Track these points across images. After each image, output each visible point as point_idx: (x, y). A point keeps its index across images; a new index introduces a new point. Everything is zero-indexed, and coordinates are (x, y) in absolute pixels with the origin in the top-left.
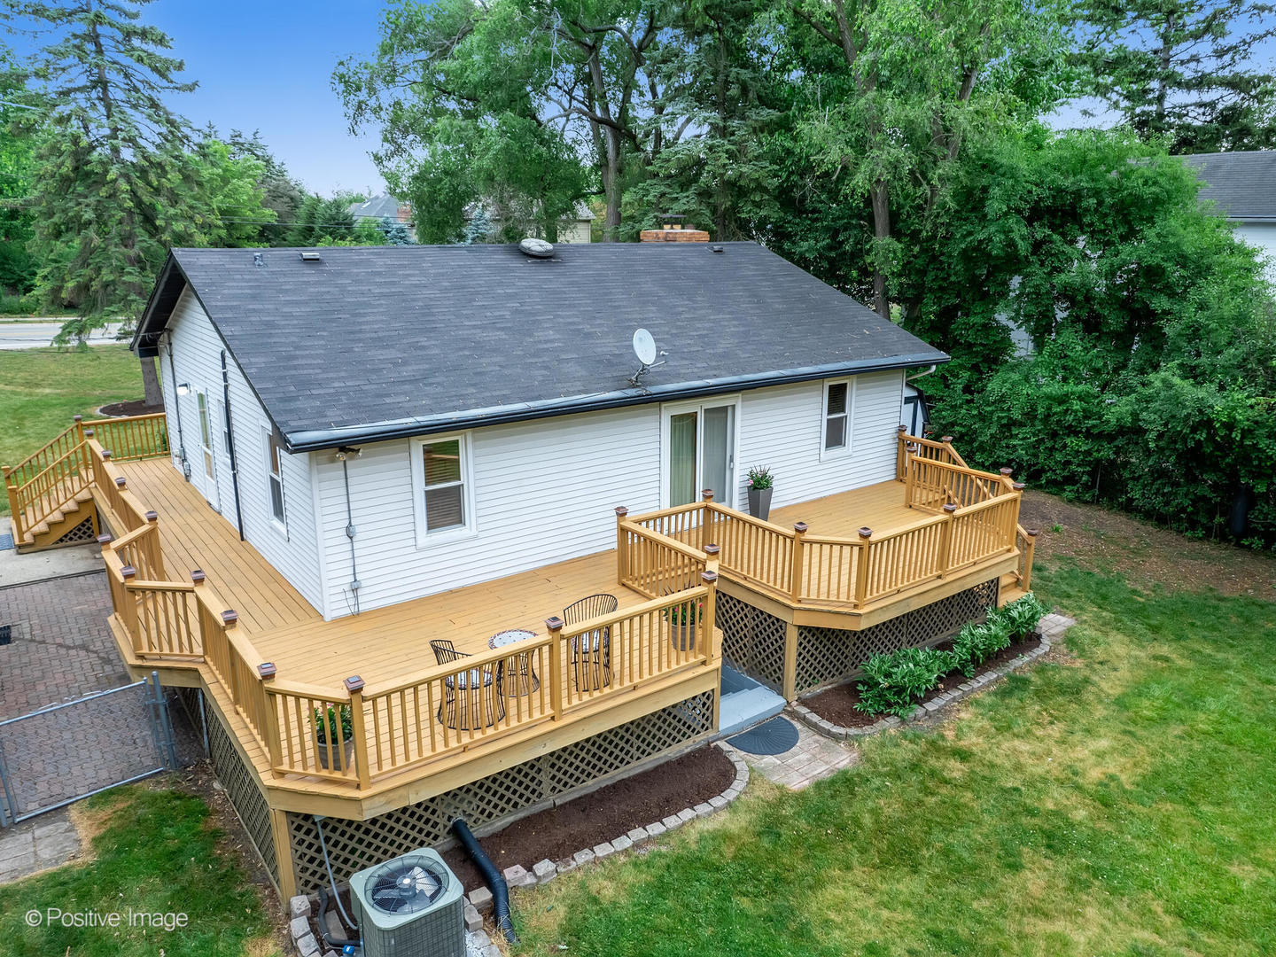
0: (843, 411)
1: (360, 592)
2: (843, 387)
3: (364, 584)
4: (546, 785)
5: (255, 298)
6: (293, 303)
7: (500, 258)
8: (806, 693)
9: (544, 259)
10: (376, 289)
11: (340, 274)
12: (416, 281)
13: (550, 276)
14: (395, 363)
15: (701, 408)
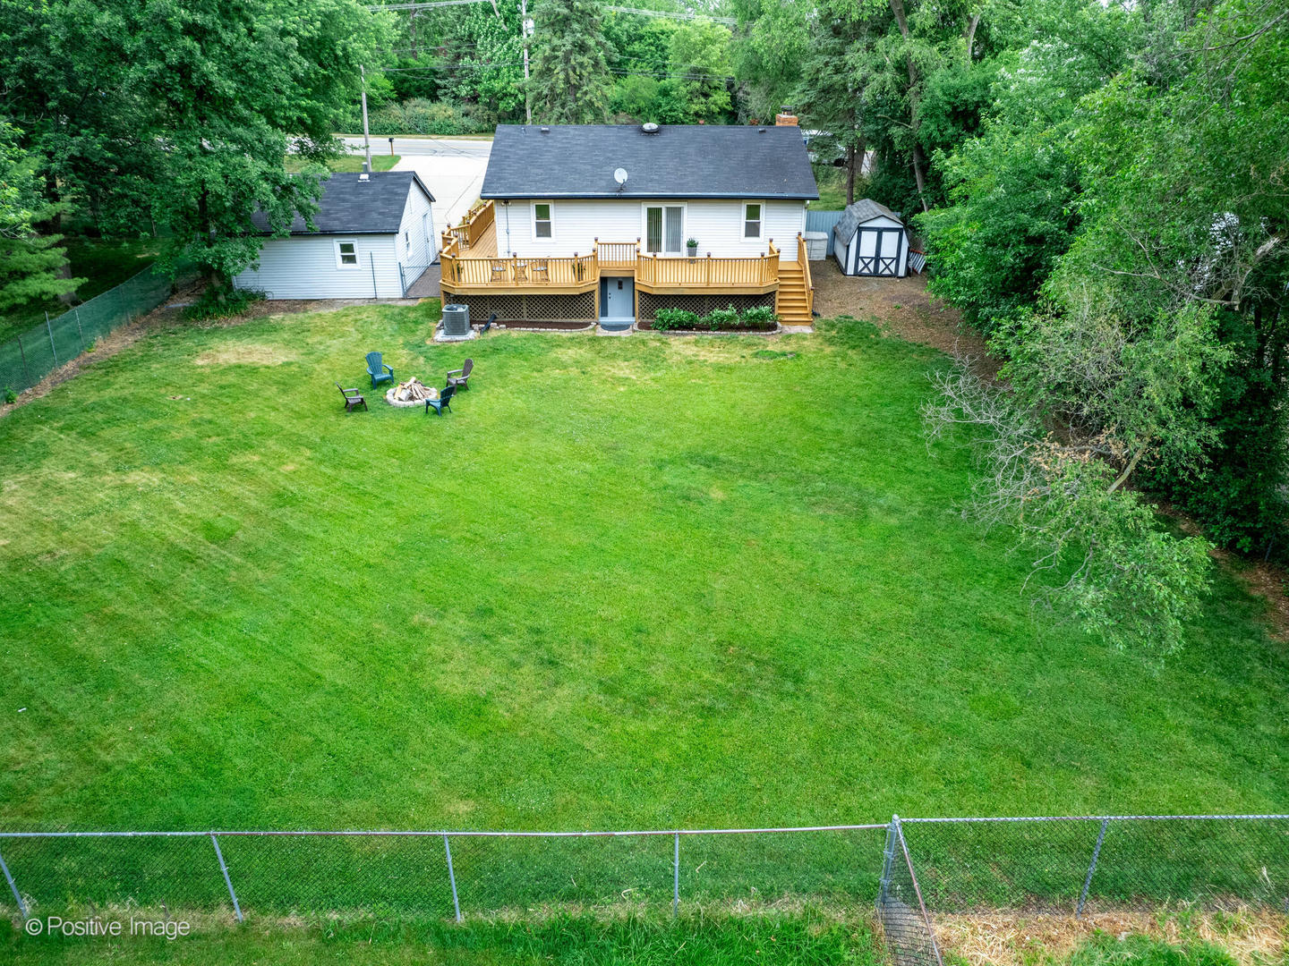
0: (759, 219)
1: (510, 254)
2: (758, 207)
3: (512, 251)
4: (525, 314)
5: (511, 146)
6: (523, 149)
7: (630, 132)
8: (645, 320)
9: (651, 133)
10: (559, 145)
11: (551, 138)
12: (579, 142)
13: (644, 143)
14: (537, 175)
15: (663, 206)
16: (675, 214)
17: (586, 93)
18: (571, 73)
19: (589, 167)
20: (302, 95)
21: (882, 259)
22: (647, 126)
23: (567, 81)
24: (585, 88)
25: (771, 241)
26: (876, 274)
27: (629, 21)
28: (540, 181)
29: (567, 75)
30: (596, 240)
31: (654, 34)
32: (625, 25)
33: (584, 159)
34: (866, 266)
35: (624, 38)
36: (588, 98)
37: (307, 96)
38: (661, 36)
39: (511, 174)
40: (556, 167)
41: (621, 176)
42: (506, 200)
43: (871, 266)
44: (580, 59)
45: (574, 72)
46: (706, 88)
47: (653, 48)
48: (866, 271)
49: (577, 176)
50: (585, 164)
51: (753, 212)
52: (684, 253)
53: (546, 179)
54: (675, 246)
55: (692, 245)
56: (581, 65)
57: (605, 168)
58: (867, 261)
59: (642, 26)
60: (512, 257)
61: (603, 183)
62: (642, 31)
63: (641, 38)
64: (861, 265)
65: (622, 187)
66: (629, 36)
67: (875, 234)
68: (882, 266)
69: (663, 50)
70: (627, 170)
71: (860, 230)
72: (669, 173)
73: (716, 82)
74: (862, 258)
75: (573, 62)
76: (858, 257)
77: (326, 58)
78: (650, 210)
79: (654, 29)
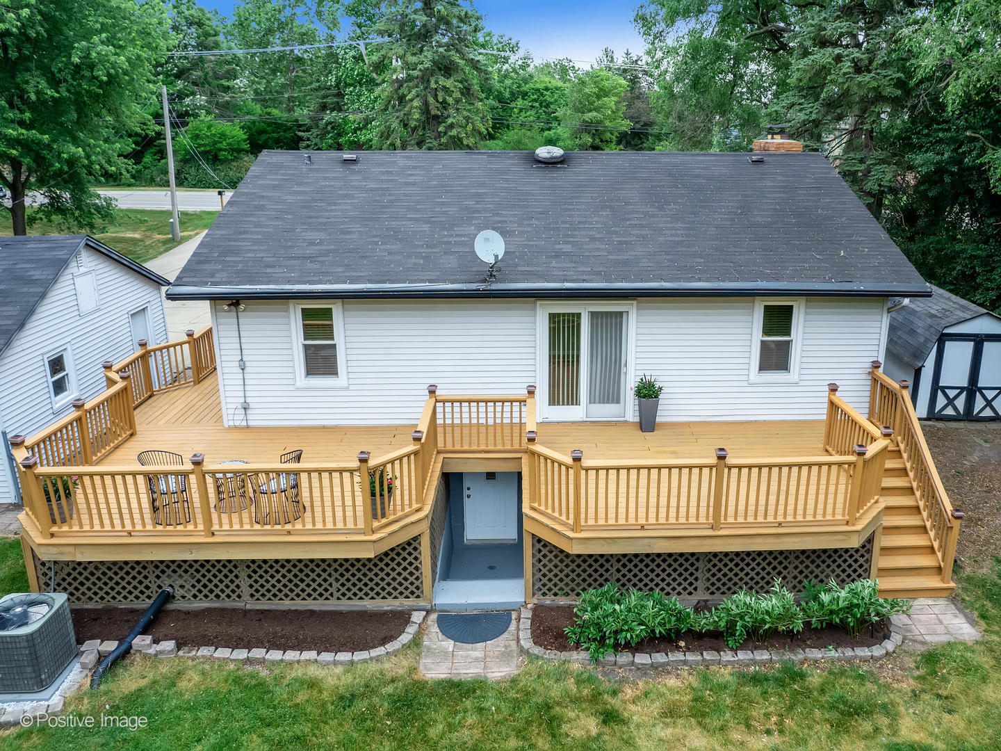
0: (789, 335)
1: (248, 412)
2: (788, 311)
3: (251, 406)
4: (245, 590)
5: (275, 187)
6: (296, 193)
7: (511, 164)
8: (548, 601)
9: (551, 164)
10: (372, 185)
11: (359, 172)
12: (411, 179)
13: (537, 181)
14: (312, 243)
15: (584, 310)
16: (611, 327)
17: (452, 126)
18: (431, 100)
19: (426, 227)
20: (12, 121)
21: (980, 389)
22: (543, 152)
23: (425, 109)
24: (450, 121)
25: (833, 389)
26: (968, 415)
27: (512, 78)
28: (312, 258)
29: (426, 104)
30: (432, 392)
31: (538, 90)
32: (508, 82)
33: (417, 210)
34: (951, 402)
35: (507, 95)
36: (454, 132)
37: (22, 123)
38: (545, 92)
39: (255, 242)
40: (357, 227)
41: (489, 247)
42: (235, 301)
43: (960, 403)
44: (443, 81)
45: (436, 97)
46: (597, 141)
47: (537, 104)
48: (949, 411)
49: (396, 247)
50: (416, 220)
51: (778, 320)
52: (629, 409)
53: (328, 253)
54: (608, 392)
55: (648, 393)
56: (445, 89)
57: (458, 230)
58: (952, 394)
59: (526, 84)
60: (188, 466)
61: (451, 262)
62: (525, 88)
63: (524, 95)
64: (941, 401)
65: (492, 272)
66: (512, 93)
67: (969, 346)
68: (979, 403)
69: (547, 106)
70: (503, 233)
71: (943, 339)
72: (592, 239)
73: (608, 135)
74: (943, 389)
75: (433, 85)
76: (936, 387)
77: (60, 70)
78: (552, 317)
79: (538, 86)
